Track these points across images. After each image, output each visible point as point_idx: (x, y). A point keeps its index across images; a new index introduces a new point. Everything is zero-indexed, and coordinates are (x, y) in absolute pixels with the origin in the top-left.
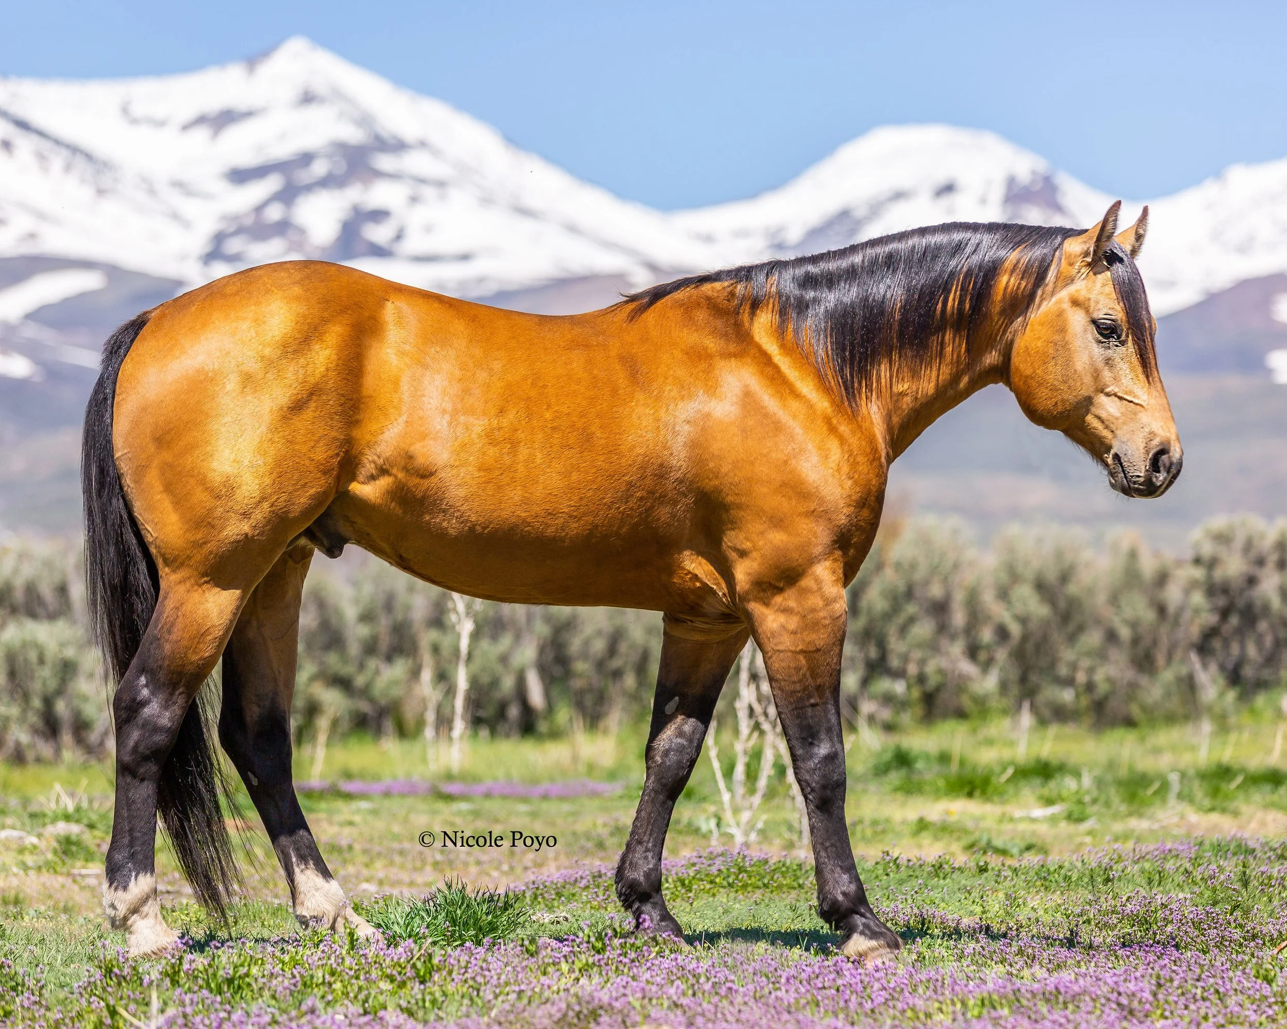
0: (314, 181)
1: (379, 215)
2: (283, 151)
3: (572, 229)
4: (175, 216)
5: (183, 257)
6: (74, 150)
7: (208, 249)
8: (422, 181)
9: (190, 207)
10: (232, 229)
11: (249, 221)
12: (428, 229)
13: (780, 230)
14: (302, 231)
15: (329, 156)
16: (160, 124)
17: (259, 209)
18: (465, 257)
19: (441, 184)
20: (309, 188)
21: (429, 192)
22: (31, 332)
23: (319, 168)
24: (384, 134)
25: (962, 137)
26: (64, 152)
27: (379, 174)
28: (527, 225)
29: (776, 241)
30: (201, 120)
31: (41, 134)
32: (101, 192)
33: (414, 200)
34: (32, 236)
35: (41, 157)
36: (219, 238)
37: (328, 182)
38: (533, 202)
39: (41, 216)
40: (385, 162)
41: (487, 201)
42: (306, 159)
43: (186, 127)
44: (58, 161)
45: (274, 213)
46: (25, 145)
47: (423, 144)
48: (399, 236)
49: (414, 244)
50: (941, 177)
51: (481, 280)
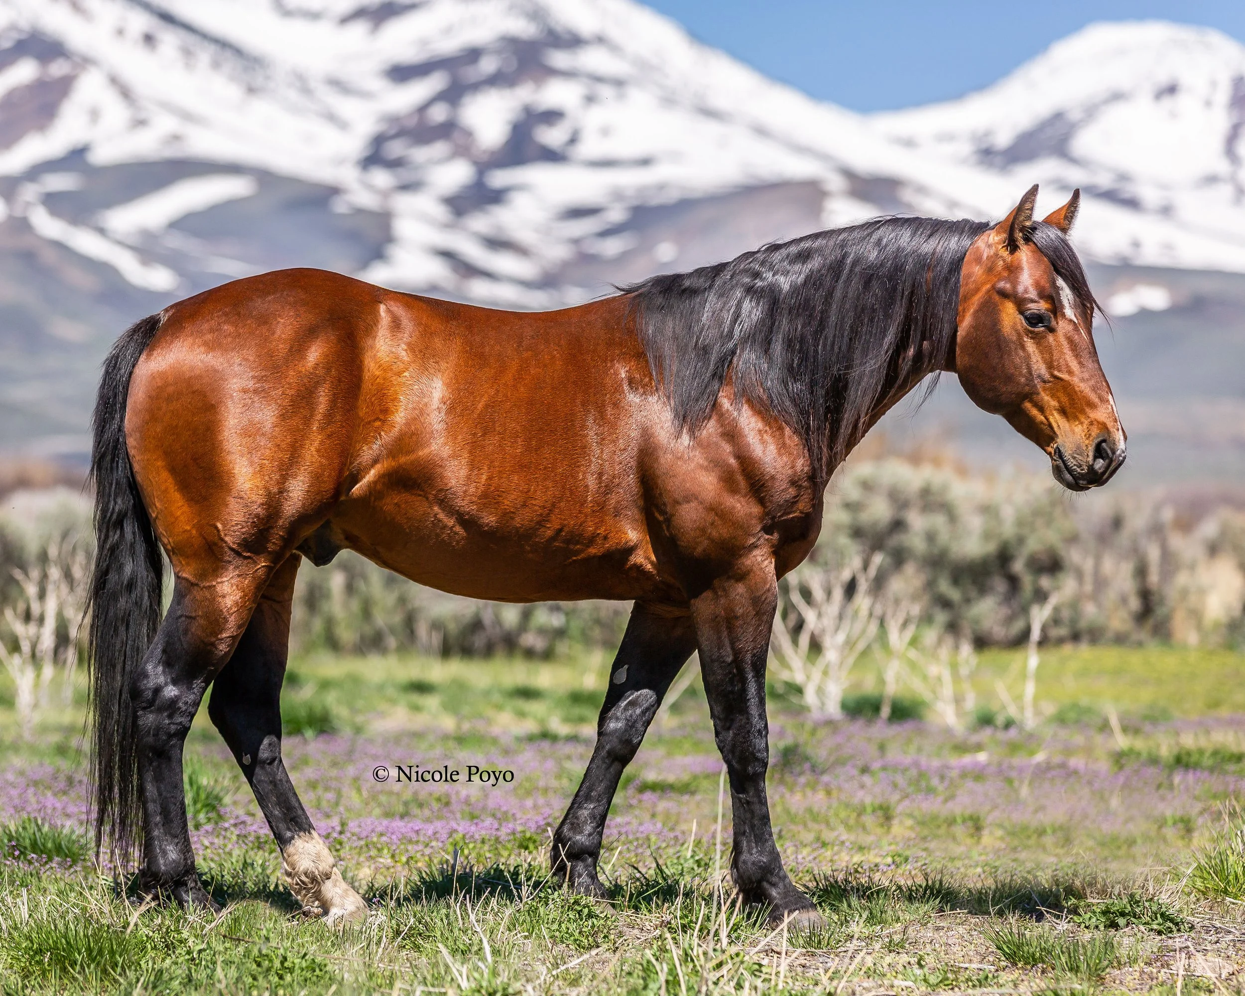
0: (483, 78)
1: (552, 116)
2: (449, 46)
3: (761, 131)
4: (332, 118)
5: (339, 161)
6: (223, 44)
7: (367, 153)
8: (599, 79)
9: (347, 107)
10: (393, 132)
11: (412, 122)
12: (605, 132)
13: (987, 134)
14: (469, 134)
15: (498, 52)
16: (314, 16)
17: (423, 109)
18: (645, 162)
19: (619, 83)
20: (477, 87)
21: (606, 92)
22: (176, 242)
23: (488, 65)
24: (559, 29)
25: (1184, 34)
26: (212, 48)
27: (553, 72)
28: (712, 128)
29: (984, 146)
30: (359, 14)
31: (188, 28)
32: (251, 90)
33: (590, 99)
34: (176, 138)
35: (187, 53)
36: (379, 140)
37: (497, 80)
38: (719, 102)
39: (187, 116)
40: (559, 59)
41: (669, 100)
42: (473, 54)
43: (346, 20)
44: (205, 55)
45: (439, 114)
46: (170, 40)
47: (600, 40)
48: (573, 140)
49: (589, 147)
50: (1163, 78)
51: (661, 187)
